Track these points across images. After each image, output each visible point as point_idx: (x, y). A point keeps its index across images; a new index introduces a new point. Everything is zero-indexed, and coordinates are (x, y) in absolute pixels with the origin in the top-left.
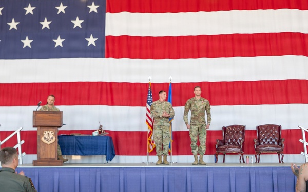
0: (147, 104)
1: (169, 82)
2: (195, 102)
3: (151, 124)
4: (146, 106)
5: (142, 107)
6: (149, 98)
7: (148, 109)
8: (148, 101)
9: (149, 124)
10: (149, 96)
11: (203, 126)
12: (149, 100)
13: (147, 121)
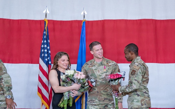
0: (40, 59)
1: (81, 19)
2: (94, 68)
3: (48, 98)
4: (38, 62)
5: (31, 65)
6: (44, 48)
7: (41, 69)
8: (41, 53)
9: (43, 97)
10: (44, 44)
11: (107, 106)
12: (44, 52)
13: (39, 91)
